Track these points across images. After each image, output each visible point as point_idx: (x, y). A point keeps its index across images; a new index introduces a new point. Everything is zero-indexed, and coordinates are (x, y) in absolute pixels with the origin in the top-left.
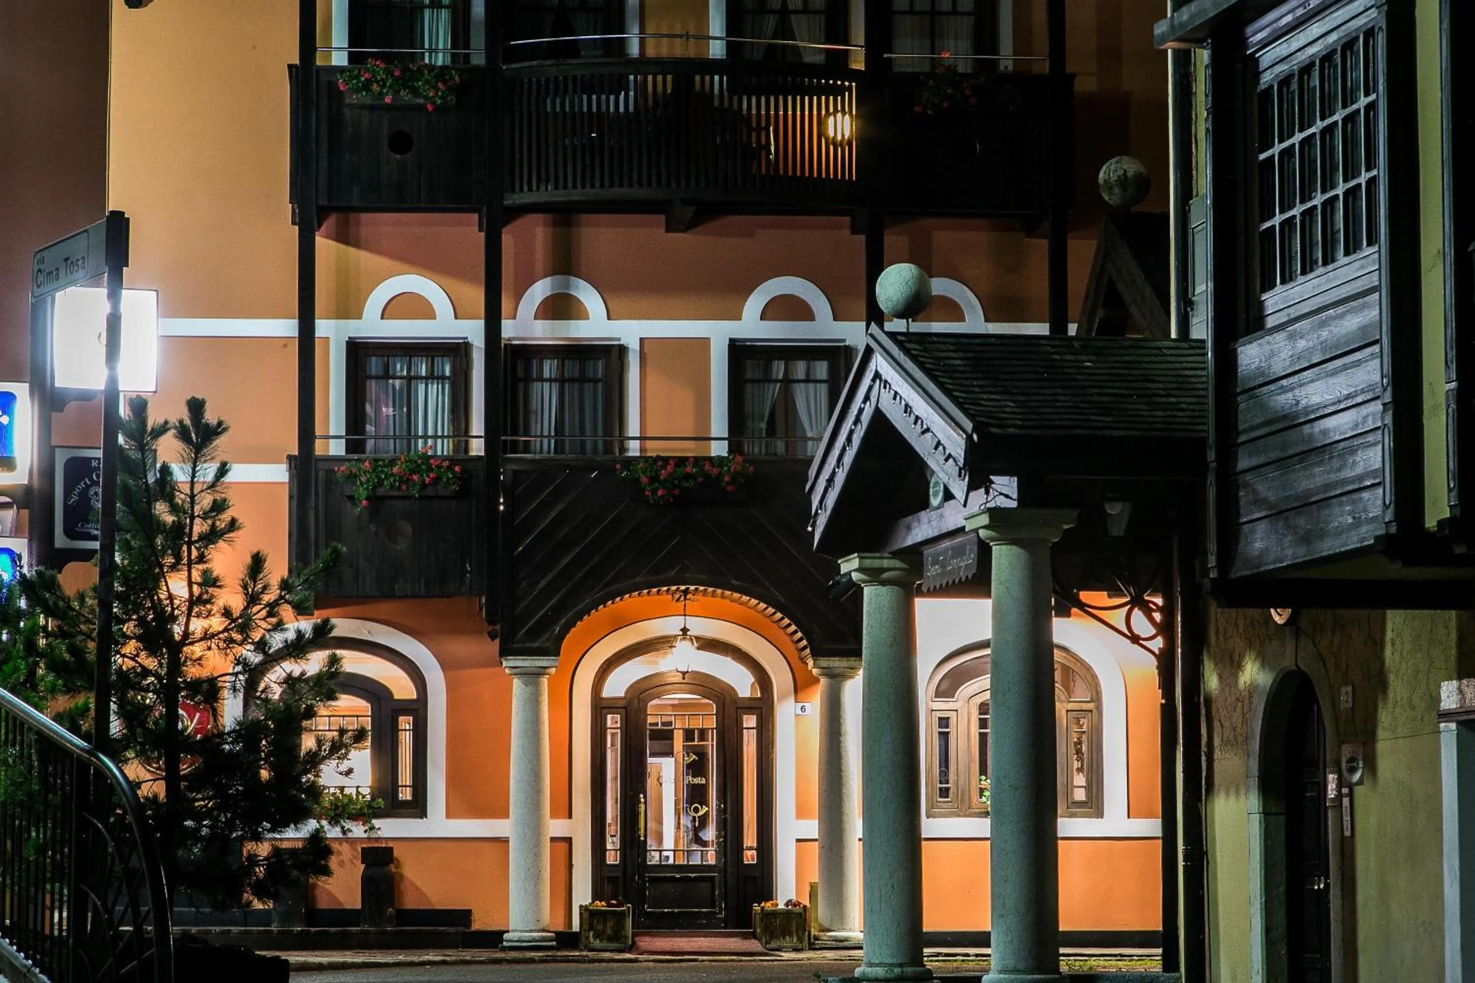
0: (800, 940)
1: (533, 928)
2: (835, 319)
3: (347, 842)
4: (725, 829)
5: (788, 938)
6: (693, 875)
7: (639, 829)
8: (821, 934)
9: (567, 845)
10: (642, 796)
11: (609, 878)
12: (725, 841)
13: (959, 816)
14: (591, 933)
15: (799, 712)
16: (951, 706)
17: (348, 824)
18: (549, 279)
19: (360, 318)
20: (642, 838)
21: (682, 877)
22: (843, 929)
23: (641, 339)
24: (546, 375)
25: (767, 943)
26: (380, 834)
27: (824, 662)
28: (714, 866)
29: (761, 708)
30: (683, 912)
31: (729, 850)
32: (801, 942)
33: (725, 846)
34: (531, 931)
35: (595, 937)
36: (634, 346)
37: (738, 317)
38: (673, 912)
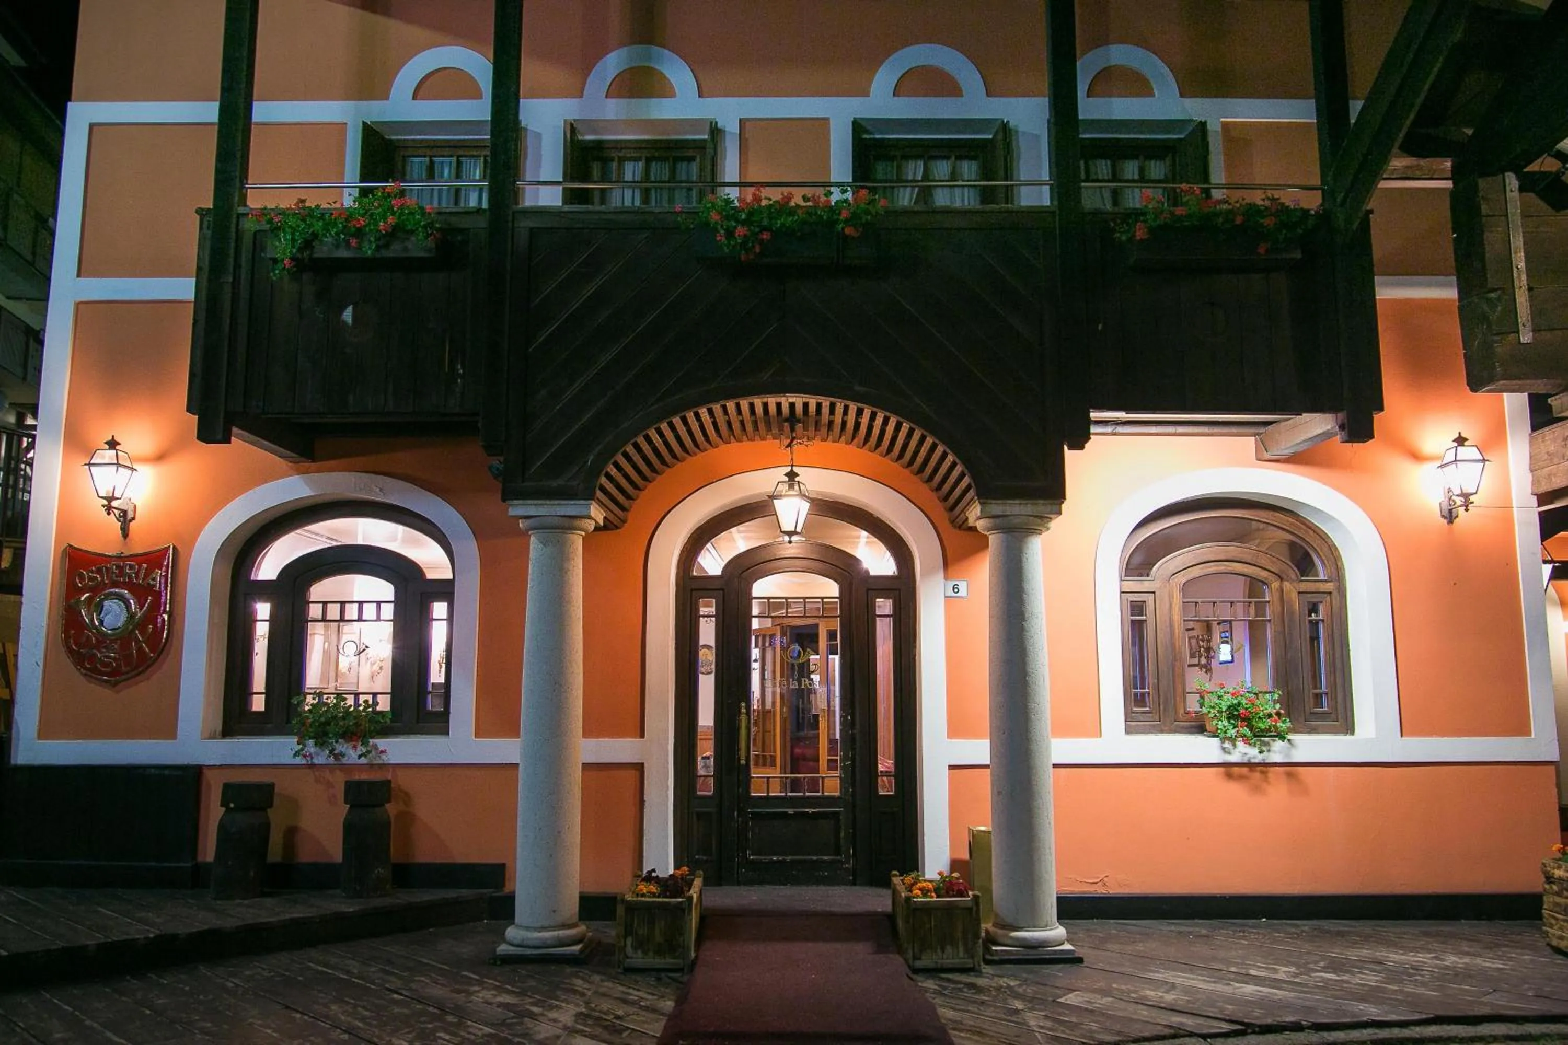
0: (971, 954)
1: (546, 924)
2: (988, 94)
3: (341, 770)
4: (853, 749)
5: (949, 949)
6: (810, 811)
7: (739, 750)
8: (1000, 932)
9: (638, 773)
10: (743, 704)
11: (699, 815)
12: (853, 765)
13: (1162, 732)
14: (629, 941)
15: (950, 593)
16: (1146, 585)
17: (342, 747)
18: (625, 48)
19: (387, 98)
20: (743, 762)
21: (796, 813)
22: (1035, 926)
23: (740, 120)
24: (628, 177)
25: (915, 958)
26: (385, 759)
27: (996, 508)
28: (839, 798)
29: (900, 590)
30: (800, 861)
31: (858, 777)
32: (972, 957)
33: (853, 772)
34: (543, 929)
35: (635, 948)
36: (732, 127)
37: (866, 94)
38: (784, 861)
